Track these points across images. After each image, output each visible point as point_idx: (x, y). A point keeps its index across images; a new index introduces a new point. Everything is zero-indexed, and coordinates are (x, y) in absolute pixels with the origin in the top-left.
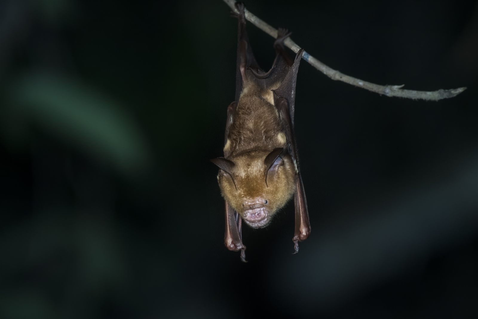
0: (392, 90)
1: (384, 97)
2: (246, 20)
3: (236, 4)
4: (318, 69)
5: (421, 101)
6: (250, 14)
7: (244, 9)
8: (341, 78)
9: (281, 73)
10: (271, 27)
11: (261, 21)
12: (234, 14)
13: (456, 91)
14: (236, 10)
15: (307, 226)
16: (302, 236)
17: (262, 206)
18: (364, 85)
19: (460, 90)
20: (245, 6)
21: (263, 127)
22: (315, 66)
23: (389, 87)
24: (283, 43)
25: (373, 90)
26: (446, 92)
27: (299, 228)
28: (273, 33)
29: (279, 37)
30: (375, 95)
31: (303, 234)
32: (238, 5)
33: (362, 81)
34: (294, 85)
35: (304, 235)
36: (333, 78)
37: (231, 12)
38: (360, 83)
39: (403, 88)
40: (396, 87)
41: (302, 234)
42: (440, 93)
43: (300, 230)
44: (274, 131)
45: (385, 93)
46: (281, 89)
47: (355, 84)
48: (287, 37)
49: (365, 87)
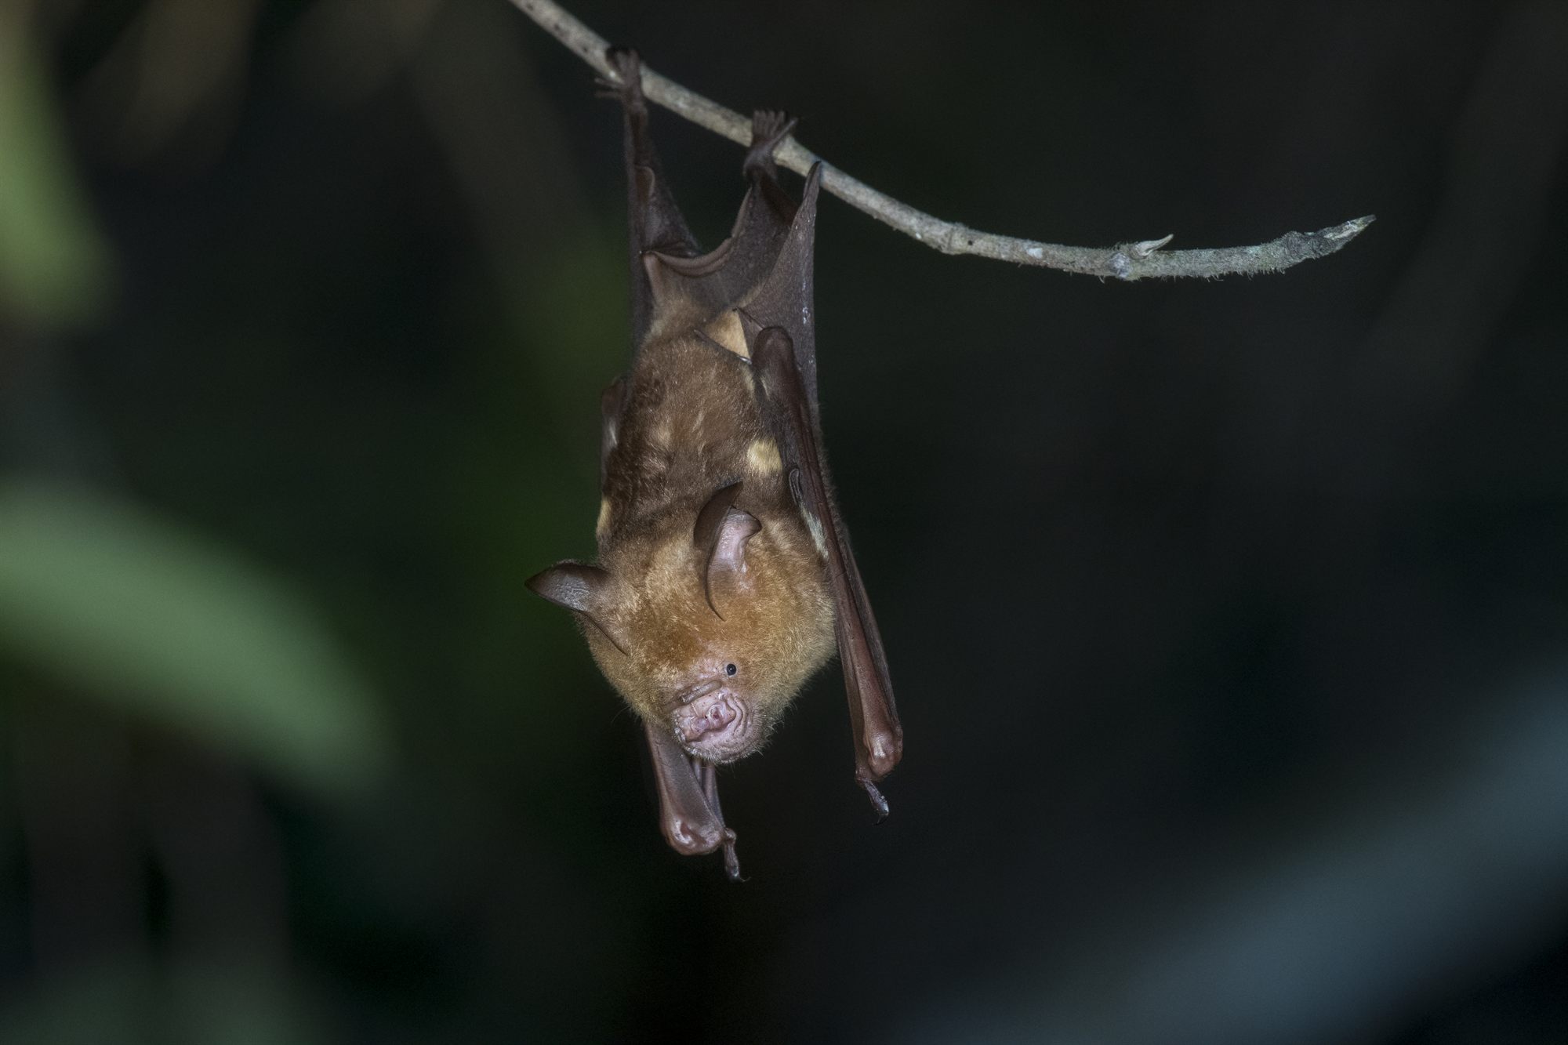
0: (1134, 258)
1: (1114, 283)
2: (649, 103)
3: (611, 54)
4: (896, 227)
5: (1232, 280)
6: (661, 81)
7: (637, 68)
8: (970, 243)
9: (768, 253)
10: (729, 113)
11: (696, 98)
12: (607, 87)
13: (1341, 232)
14: (613, 74)
15: (888, 727)
16: (875, 763)
17: (715, 685)
18: (1045, 254)
19: (1354, 227)
20: (642, 57)
21: (700, 434)
22: (883, 219)
23: (1125, 247)
24: (771, 160)
25: (1077, 269)
26: (1308, 239)
27: (862, 738)
28: (739, 131)
29: (758, 139)
30: (1085, 280)
31: (876, 754)
32: (620, 56)
33: (1037, 244)
34: (806, 286)
35: (880, 758)
36: (944, 251)
37: (597, 80)
38: (1035, 252)
39: (1168, 248)
40: (1145, 247)
41: (873, 753)
42: (1288, 245)
43: (864, 742)
44: (736, 438)
45: (1114, 270)
46: (765, 303)
47: (1017, 257)
48: (783, 138)
49: (1051, 264)
